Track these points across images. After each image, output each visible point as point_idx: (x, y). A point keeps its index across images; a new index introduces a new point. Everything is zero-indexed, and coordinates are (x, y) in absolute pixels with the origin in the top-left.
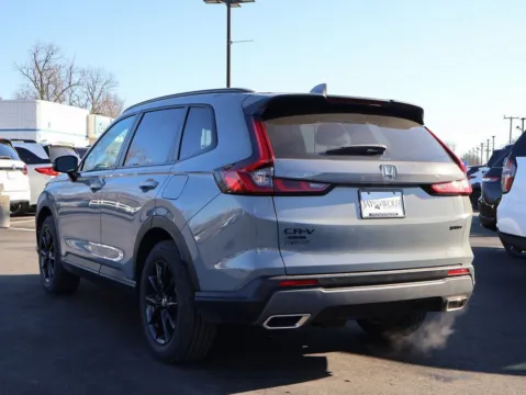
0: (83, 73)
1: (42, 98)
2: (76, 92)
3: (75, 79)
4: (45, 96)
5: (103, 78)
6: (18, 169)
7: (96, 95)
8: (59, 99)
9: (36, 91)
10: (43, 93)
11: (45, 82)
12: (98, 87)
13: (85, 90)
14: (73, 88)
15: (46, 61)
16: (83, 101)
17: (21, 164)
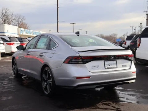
0: (16, 16)
1: (4, 24)
2: (14, 22)
3: (13, 18)
4: (5, 23)
5: (21, 17)
6: (2, 43)
7: (19, 22)
8: (9, 24)
9: (3, 21)
10: (5, 22)
11: (5, 19)
12: (20, 20)
13: (16, 21)
14: (13, 20)
15: (5, 13)
16: (16, 24)
17: (3, 42)
